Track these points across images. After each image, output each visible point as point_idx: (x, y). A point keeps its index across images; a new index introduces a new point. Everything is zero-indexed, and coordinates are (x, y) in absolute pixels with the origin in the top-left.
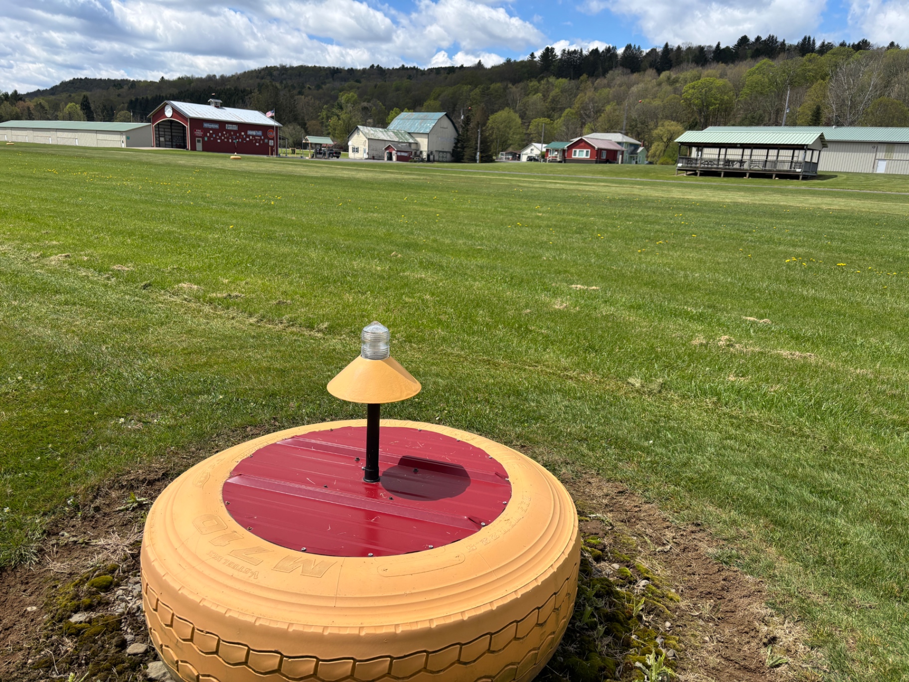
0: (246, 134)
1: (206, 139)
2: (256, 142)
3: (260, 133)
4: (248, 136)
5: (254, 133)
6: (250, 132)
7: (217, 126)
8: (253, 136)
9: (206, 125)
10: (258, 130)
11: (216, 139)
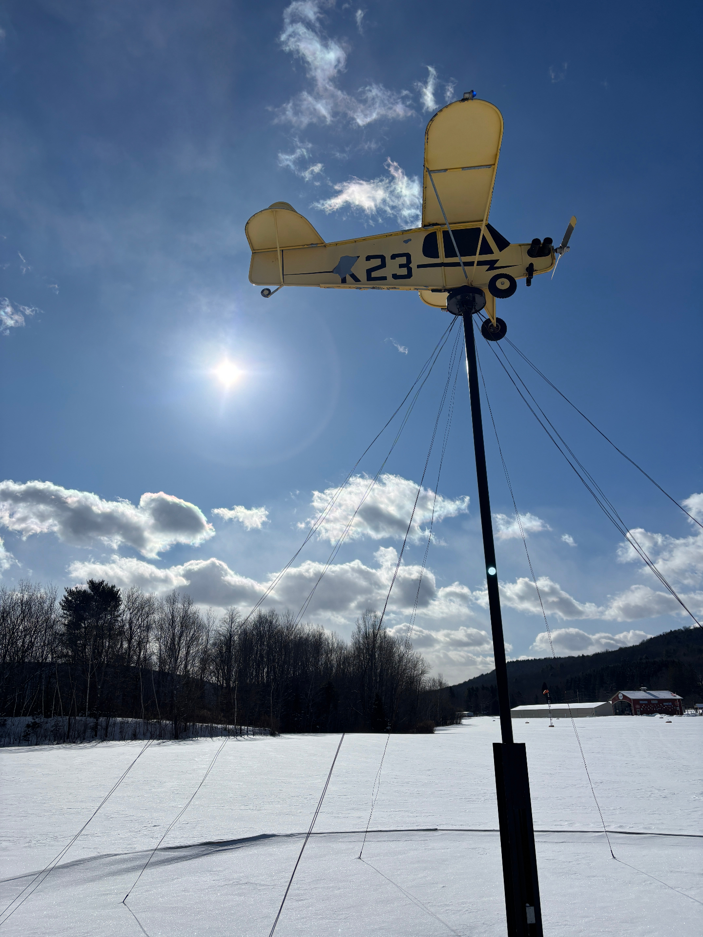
0: (663, 705)
1: (642, 709)
2: (669, 709)
3: (670, 704)
4: (664, 706)
5: (667, 704)
6: (664, 704)
7: (646, 702)
8: (667, 706)
9: (641, 702)
10: (669, 702)
11: (647, 709)
